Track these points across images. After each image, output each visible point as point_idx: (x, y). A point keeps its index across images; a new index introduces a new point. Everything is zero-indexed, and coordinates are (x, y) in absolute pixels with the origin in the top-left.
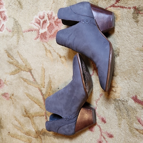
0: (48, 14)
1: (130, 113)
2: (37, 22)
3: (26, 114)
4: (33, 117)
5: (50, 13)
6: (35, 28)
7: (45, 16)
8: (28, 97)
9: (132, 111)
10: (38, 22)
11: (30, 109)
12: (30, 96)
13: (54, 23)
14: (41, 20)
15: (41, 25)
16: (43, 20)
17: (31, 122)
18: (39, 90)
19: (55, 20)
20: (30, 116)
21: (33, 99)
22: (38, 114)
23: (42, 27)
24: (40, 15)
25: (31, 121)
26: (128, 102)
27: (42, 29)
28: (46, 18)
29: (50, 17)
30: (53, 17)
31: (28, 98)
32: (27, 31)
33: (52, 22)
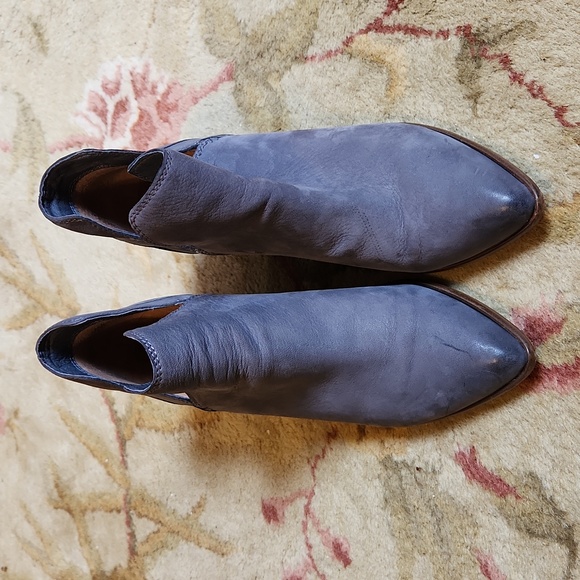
0: (131, 74)
1: (447, 528)
2: (95, 110)
3: (61, 497)
4: (84, 512)
5: (140, 70)
6: (90, 135)
7: (122, 82)
8: (67, 424)
9: (457, 523)
10: (100, 106)
11: (74, 478)
12: (73, 425)
13: (153, 111)
14: (107, 98)
15: (110, 121)
16: (117, 98)
17: (75, 531)
19: (159, 98)
20: (73, 505)
21: (84, 436)
22: (100, 501)
23: (113, 130)
24: (105, 77)
25: (78, 529)
27: (112, 135)
28: (127, 90)
29: (139, 86)
30: (149, 87)
31: (67, 429)
32: (61, 146)
33: (147, 108)
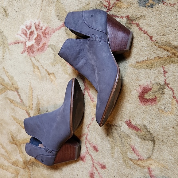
0: (35, 24)
1: (123, 140)
2: (23, 33)
3: (13, 141)
4: (20, 144)
5: (37, 23)
6: (22, 40)
7: (32, 26)
8: (15, 121)
9: (126, 138)
10: (25, 32)
11: (18, 135)
12: (17, 120)
13: (41, 34)
14: (27, 30)
15: (28, 37)
16: (30, 30)
17: (18, 150)
18: (26, 113)
19: (43, 31)
20: (17, 143)
21: (20, 123)
22: (26, 141)
23: (29, 39)
24: (26, 24)
25: (19, 149)
26: (121, 128)
27: (29, 41)
28: (33, 28)
29: (37, 27)
30: (40, 28)
31: (15, 122)
32: (13, 43)
33: (40, 34)
